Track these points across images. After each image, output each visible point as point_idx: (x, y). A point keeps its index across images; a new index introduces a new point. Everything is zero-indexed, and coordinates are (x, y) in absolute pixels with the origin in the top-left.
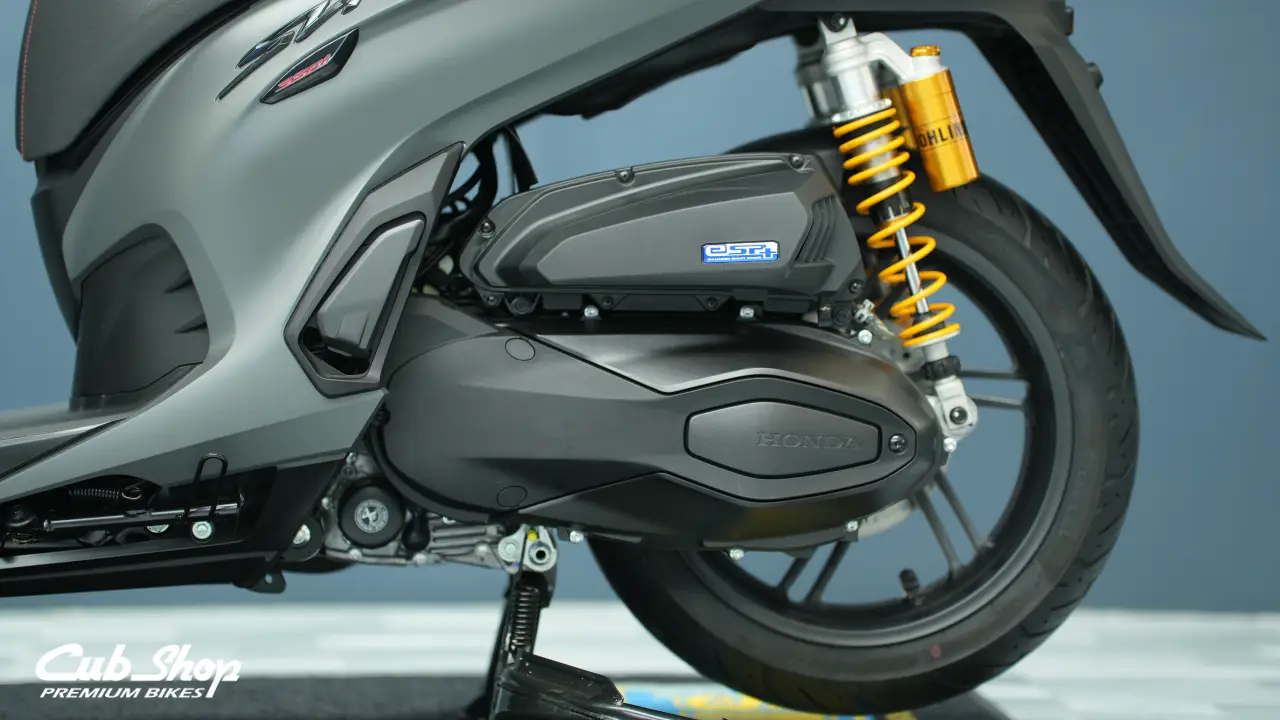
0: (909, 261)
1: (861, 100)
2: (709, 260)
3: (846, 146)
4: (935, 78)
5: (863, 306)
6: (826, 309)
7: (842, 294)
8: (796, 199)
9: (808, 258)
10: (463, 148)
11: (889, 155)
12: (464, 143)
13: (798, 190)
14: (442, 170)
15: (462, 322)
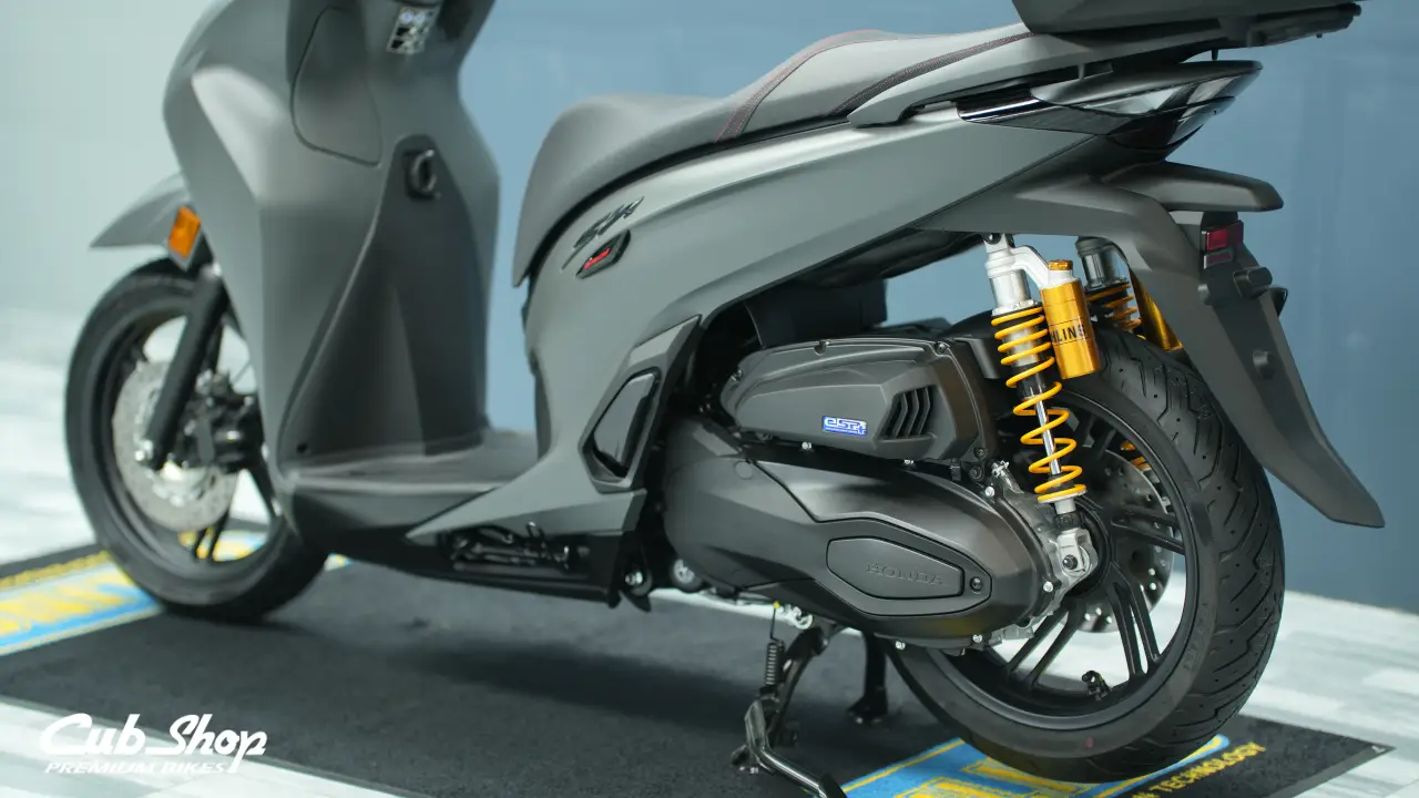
0: (1045, 427)
1: (1009, 301)
2: (826, 428)
3: (999, 334)
4: (1062, 288)
5: (999, 465)
6: (955, 468)
7: (969, 457)
8: (882, 390)
9: (901, 435)
10: (700, 320)
11: (1029, 345)
12: (700, 316)
13: (886, 384)
14: (678, 337)
15: (714, 444)
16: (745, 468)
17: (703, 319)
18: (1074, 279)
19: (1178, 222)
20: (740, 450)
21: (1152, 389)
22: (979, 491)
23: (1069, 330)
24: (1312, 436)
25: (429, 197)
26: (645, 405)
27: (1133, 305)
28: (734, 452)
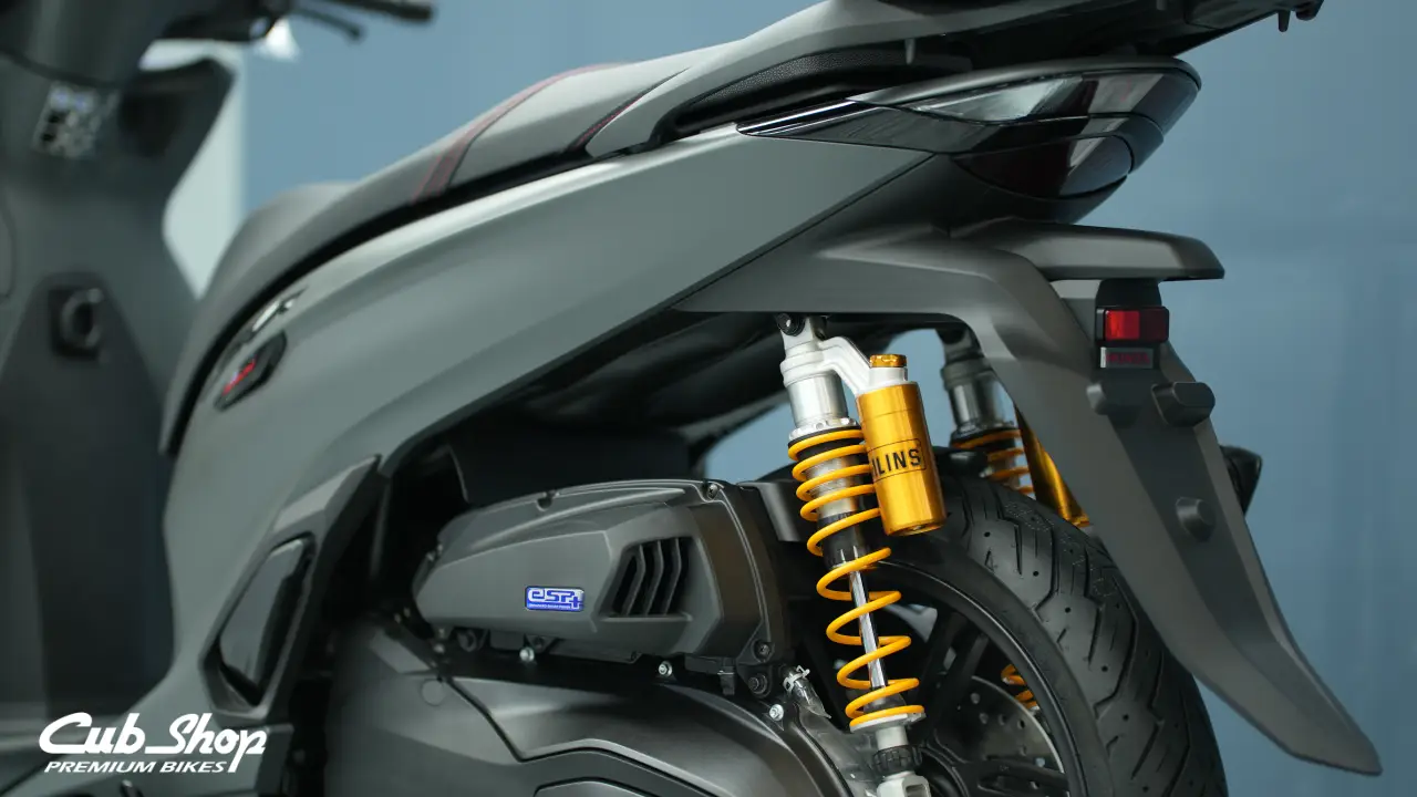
0: (861, 610)
1: (813, 416)
2: (531, 605)
3: (798, 469)
5: (795, 672)
6: (726, 674)
7: (748, 657)
8: (607, 539)
9: (636, 611)
10: (376, 464)
11: (842, 483)
12: (379, 458)
13: (613, 530)
14: (343, 487)
15: (400, 658)
16: (436, 690)
17: (383, 461)
18: (904, 382)
19: (1062, 295)
20: (434, 664)
21: (1030, 561)
22: (762, 712)
23: (895, 455)
24: (1271, 638)
25: (89, 355)
26: (291, 587)
27: (1021, 462)
28: (423, 667)
